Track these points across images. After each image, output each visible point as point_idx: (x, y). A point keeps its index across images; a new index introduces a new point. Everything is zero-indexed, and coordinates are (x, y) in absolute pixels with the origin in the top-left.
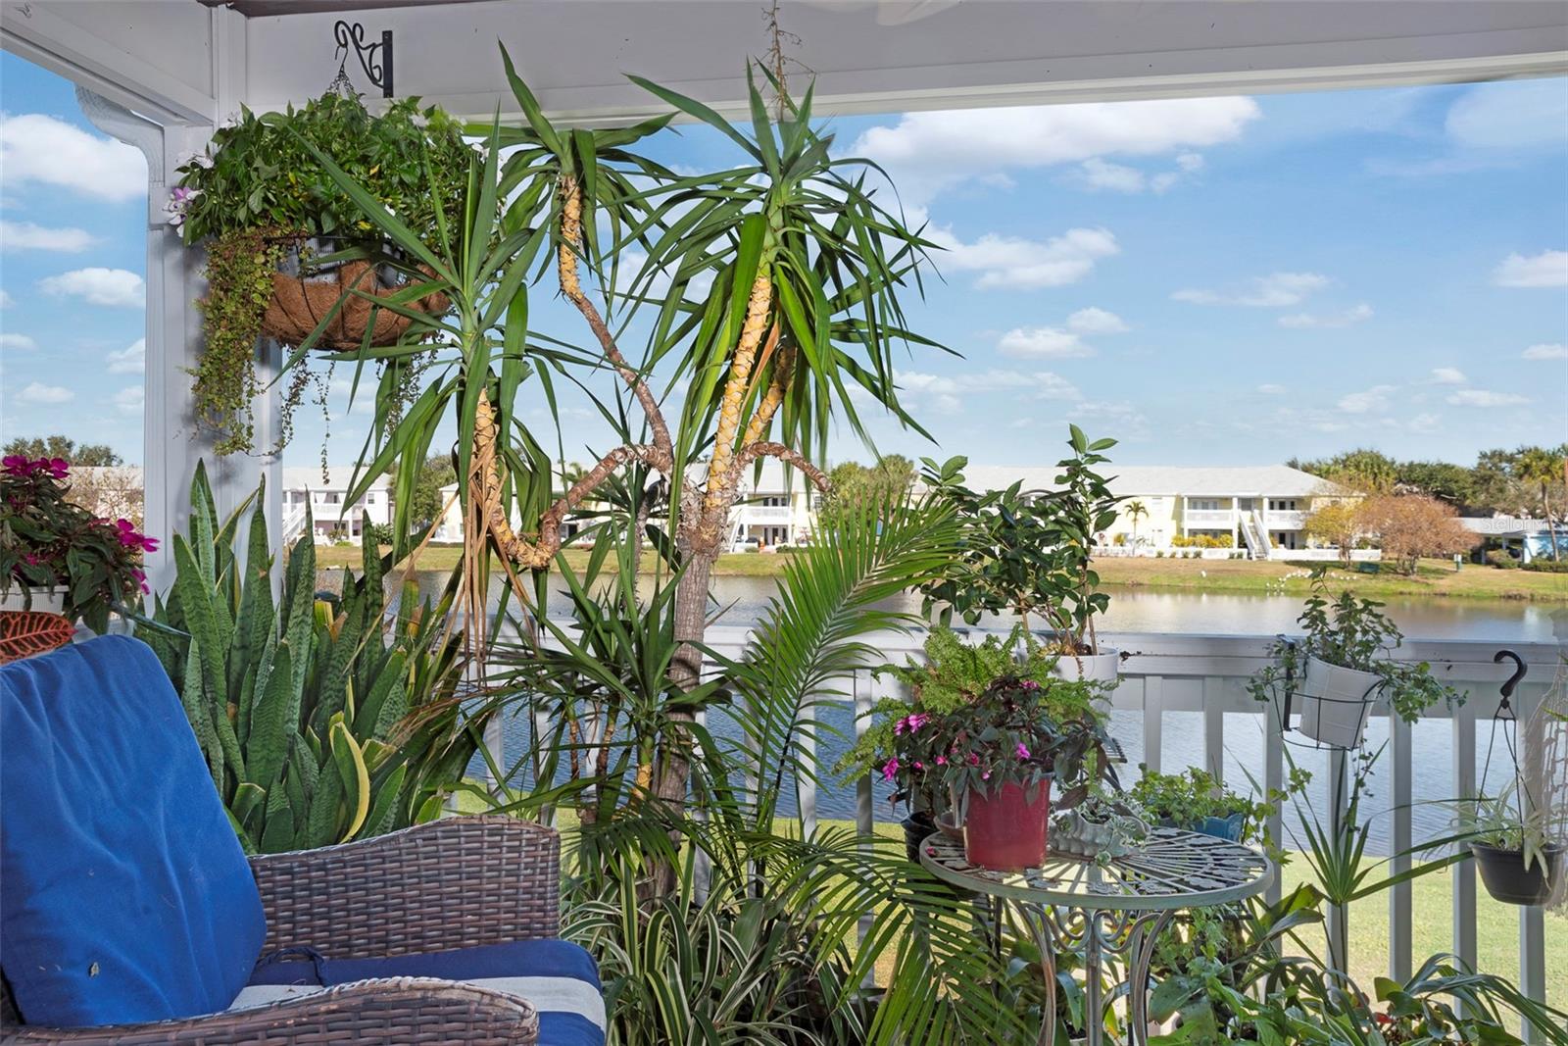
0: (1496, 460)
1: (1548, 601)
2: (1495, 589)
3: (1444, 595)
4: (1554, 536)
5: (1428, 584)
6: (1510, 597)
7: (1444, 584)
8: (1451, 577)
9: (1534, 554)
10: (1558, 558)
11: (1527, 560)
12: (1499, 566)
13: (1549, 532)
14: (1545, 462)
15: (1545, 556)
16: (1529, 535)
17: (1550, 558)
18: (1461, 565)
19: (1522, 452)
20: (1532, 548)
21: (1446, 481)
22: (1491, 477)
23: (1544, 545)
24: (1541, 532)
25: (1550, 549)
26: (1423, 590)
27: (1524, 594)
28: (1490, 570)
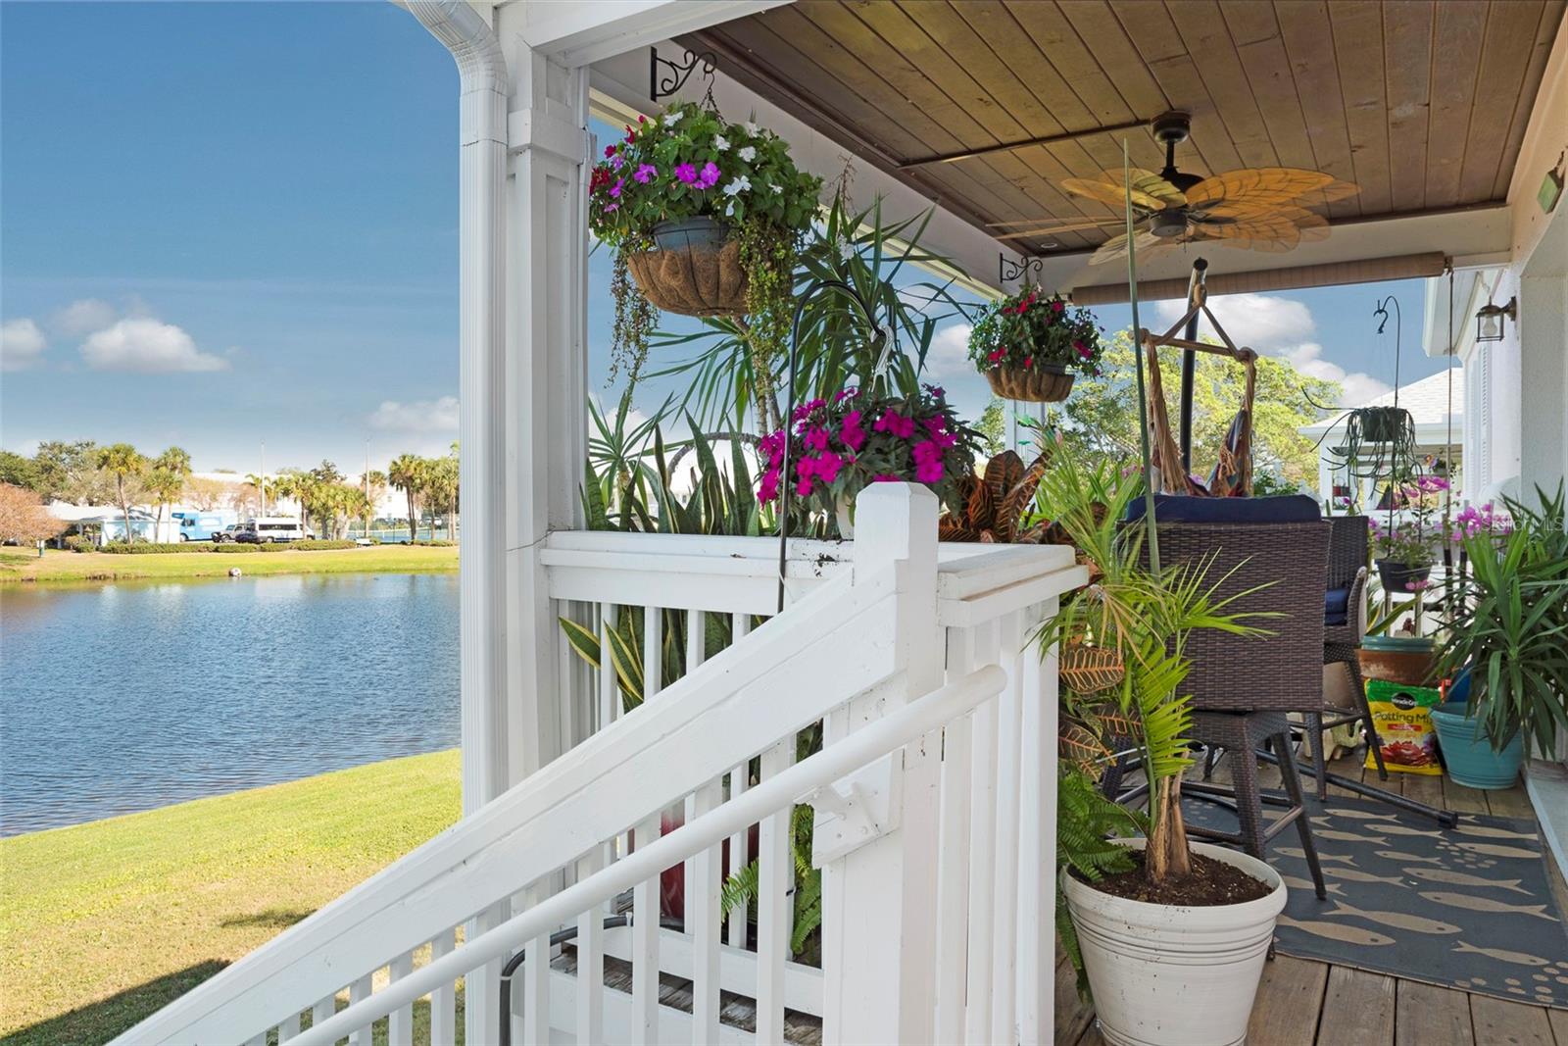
0: (56, 451)
1: (129, 578)
2: (82, 571)
3: (31, 580)
4: (129, 521)
5: (14, 571)
6: (95, 578)
7: (30, 570)
8: (36, 562)
9: (111, 538)
10: (131, 541)
11: (104, 543)
12: (78, 550)
13: (124, 518)
14: (122, 455)
15: (120, 539)
16: (105, 521)
17: (125, 541)
18: (43, 550)
19: (81, 445)
20: (109, 533)
21: (10, 469)
22: (51, 468)
23: (120, 530)
24: (117, 518)
25: (125, 533)
26: (8, 577)
27: (108, 575)
28: (69, 554)
